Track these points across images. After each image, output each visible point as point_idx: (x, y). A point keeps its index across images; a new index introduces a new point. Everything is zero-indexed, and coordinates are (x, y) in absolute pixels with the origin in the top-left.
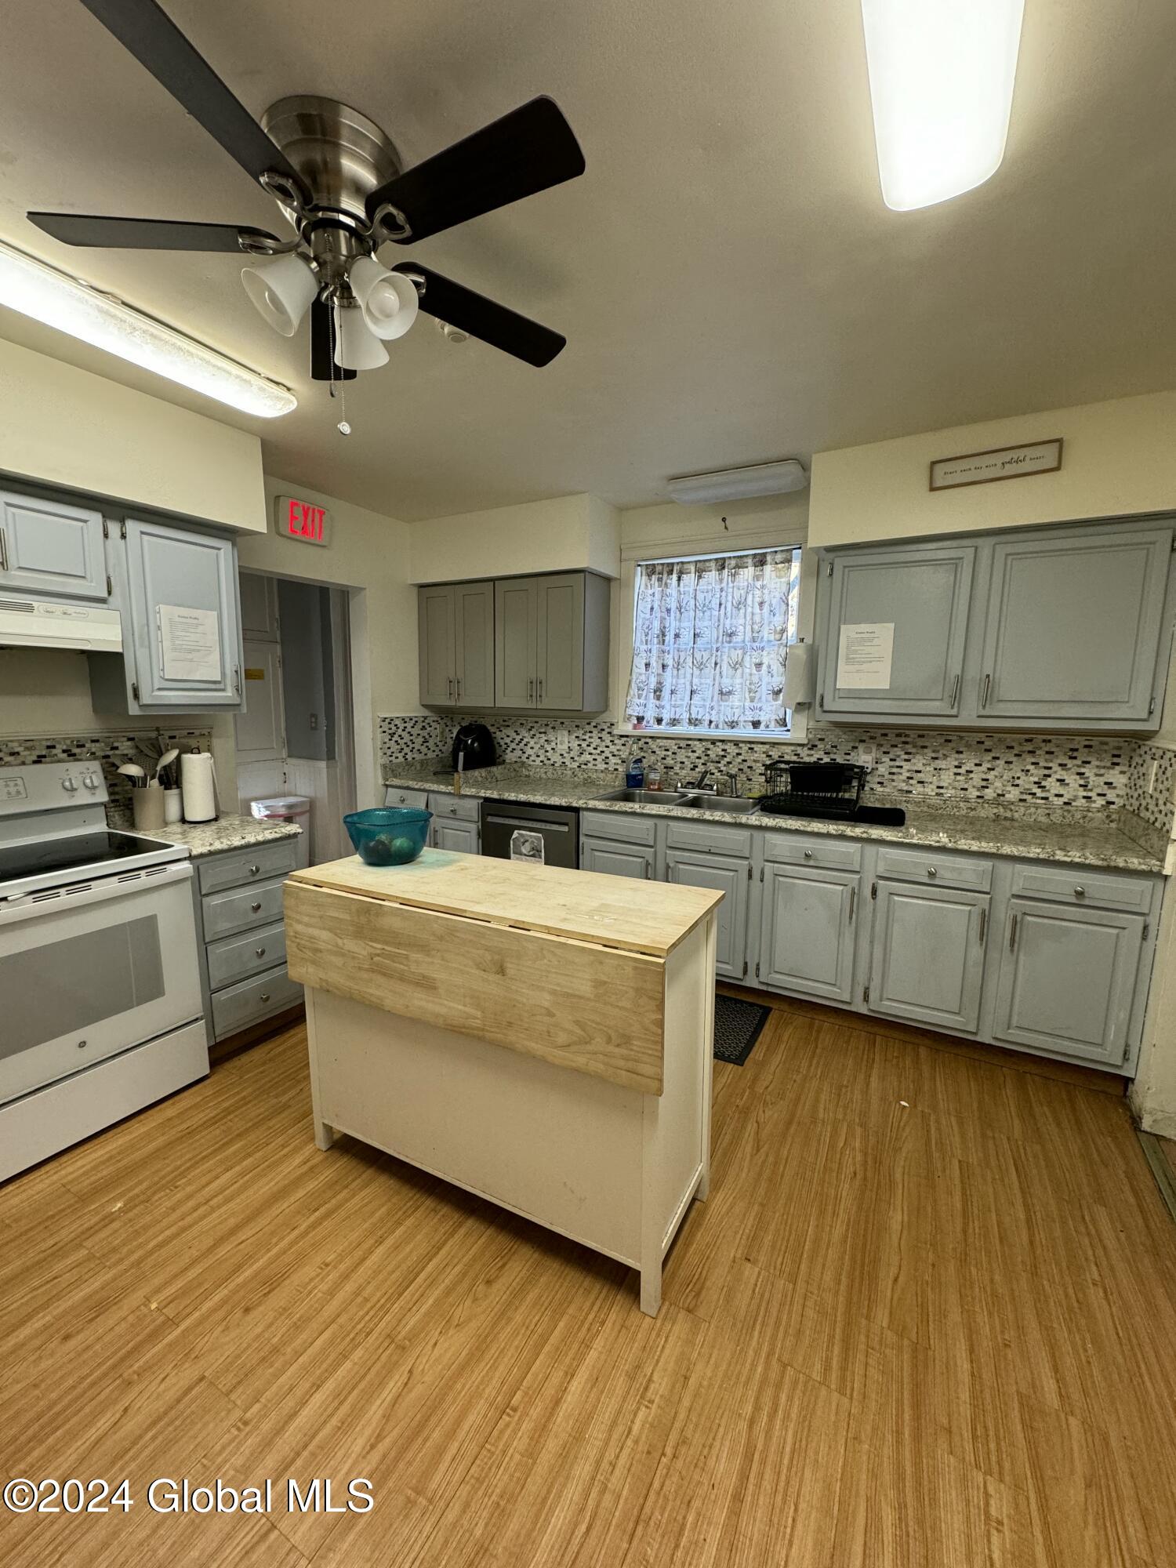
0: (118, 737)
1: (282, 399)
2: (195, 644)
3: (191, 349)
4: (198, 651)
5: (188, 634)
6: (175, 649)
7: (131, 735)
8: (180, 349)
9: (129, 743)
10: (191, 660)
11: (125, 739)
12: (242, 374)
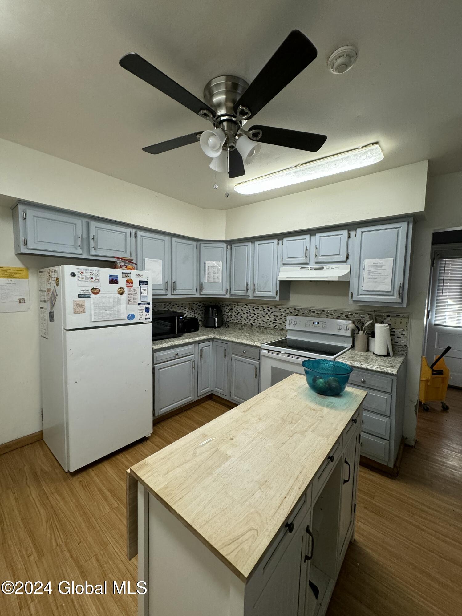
0: (365, 313)
1: (367, 152)
2: (380, 274)
3: (322, 163)
4: (381, 277)
5: (377, 271)
6: (369, 278)
7: (369, 313)
8: (318, 165)
9: (369, 316)
10: (376, 282)
11: (368, 314)
12: (344, 156)
